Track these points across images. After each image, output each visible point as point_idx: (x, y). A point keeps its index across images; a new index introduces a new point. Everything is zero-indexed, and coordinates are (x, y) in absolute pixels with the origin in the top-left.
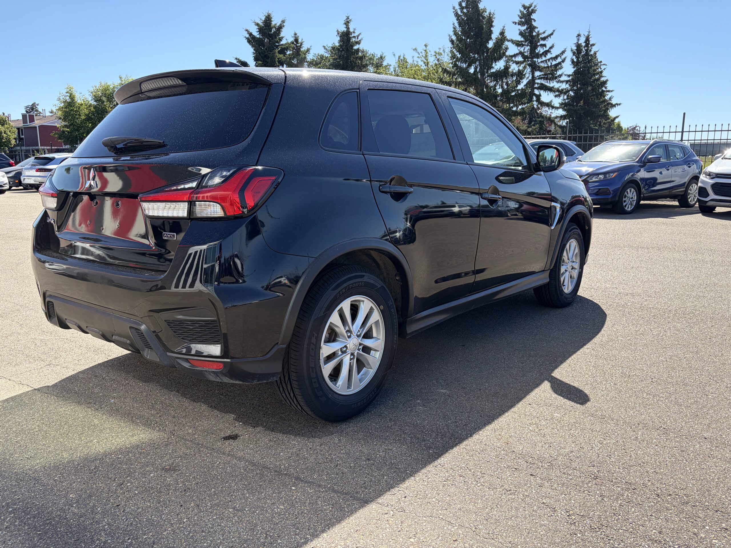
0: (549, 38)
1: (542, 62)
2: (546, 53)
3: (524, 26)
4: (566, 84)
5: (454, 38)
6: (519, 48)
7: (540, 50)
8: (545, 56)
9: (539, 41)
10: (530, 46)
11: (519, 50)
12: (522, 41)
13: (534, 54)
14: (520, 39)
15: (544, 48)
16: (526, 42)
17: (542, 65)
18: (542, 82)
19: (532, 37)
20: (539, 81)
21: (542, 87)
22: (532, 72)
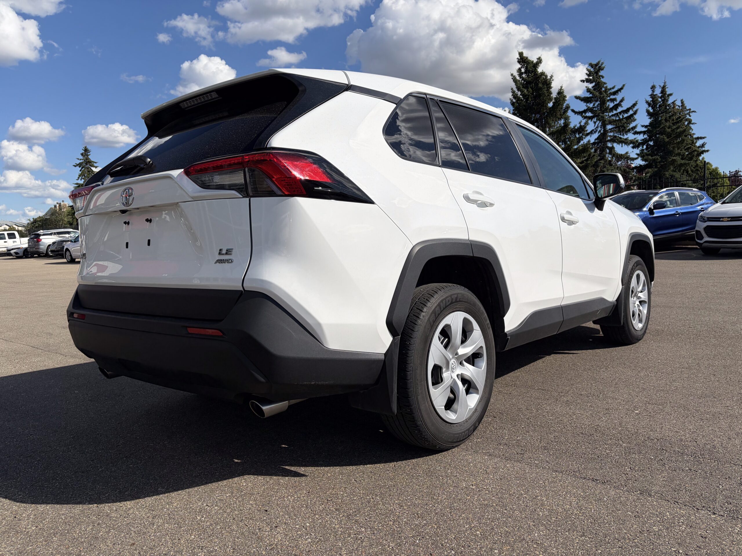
0: (619, 92)
1: (612, 115)
2: (616, 107)
3: (592, 83)
4: (644, 135)
5: (514, 101)
6: (588, 104)
7: (610, 104)
8: (616, 110)
13: (604, 108)
16: (594, 98)
17: (614, 118)
18: (616, 135)
19: (601, 93)
20: (612, 134)
21: (614, 140)
22: (604, 125)
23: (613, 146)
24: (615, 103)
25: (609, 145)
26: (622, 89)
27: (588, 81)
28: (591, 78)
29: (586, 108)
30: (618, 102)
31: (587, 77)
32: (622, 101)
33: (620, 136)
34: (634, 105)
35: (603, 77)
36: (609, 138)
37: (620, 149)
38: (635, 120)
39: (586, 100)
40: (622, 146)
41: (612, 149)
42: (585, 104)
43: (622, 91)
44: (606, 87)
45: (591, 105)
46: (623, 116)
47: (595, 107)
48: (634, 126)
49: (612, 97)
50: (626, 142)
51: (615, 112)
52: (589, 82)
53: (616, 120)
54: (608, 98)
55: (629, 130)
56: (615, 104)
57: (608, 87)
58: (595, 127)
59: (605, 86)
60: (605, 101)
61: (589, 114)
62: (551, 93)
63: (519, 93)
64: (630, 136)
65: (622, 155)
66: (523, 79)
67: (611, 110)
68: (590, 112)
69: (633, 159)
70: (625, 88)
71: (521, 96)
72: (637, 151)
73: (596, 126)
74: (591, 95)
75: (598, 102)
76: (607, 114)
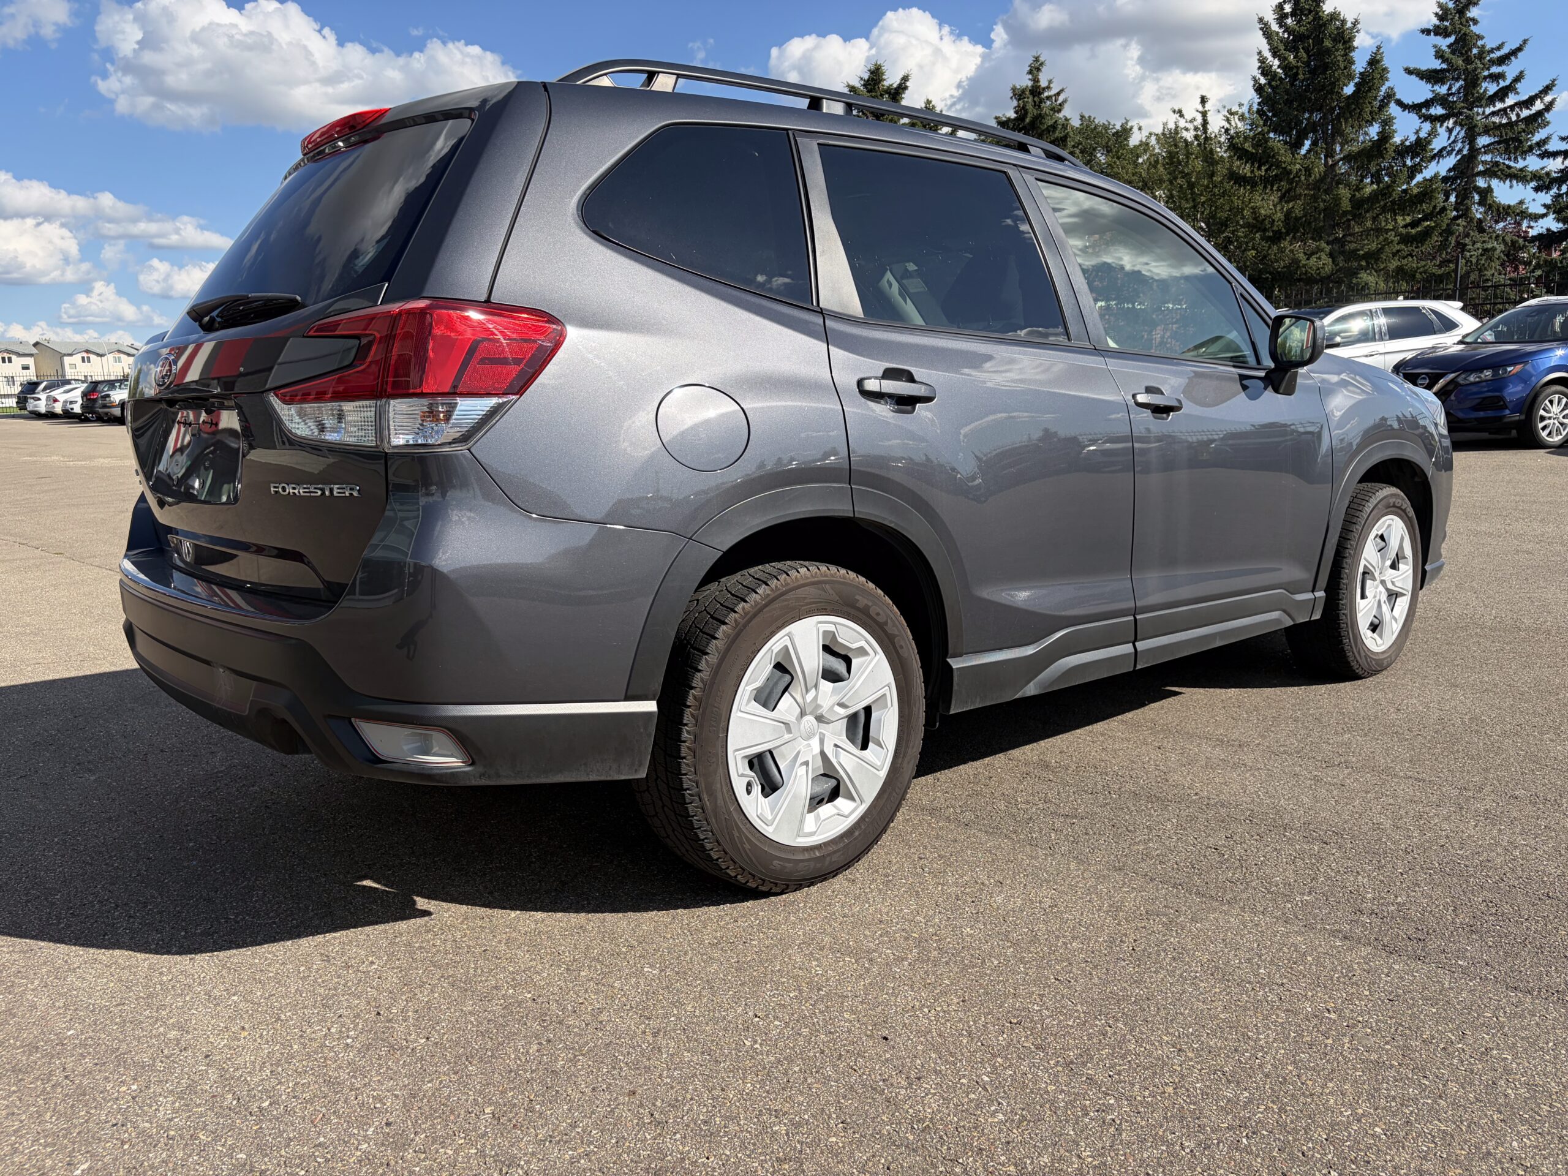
0: (1513, 58)
1: (1493, 114)
3: (1449, 36)
5: (1263, 81)
6: (1436, 87)
7: (1489, 87)
8: (1502, 100)
9: (1486, 68)
10: (1463, 80)
11: (1433, 91)
12: (1442, 71)
13: (1472, 96)
15: (1500, 81)
16: (1453, 71)
17: (1496, 119)
18: (1498, 159)
19: (1468, 60)
20: (1488, 158)
21: (1493, 171)
22: (1471, 137)
23: (1489, 186)
24: (1502, 84)
25: (1481, 183)
26: (1519, 49)
27: (1438, 31)
28: (1447, 24)
29: (1430, 96)
30: (1507, 83)
31: (1437, 23)
32: (1518, 79)
33: (1507, 162)
34: (1547, 89)
35: (1475, 21)
36: (1481, 168)
37: (1505, 193)
38: (1546, 124)
39: (1431, 77)
40: (1511, 187)
41: (1486, 193)
42: (1429, 86)
43: (1520, 55)
44: (1483, 46)
45: (1443, 90)
46: (1518, 115)
47: (1452, 94)
48: (1543, 138)
49: (1495, 70)
50: (1521, 176)
51: (1499, 106)
52: (1440, 34)
53: (1501, 125)
54: (1486, 73)
55: (1531, 148)
56: (1501, 86)
57: (1488, 48)
58: (1450, 142)
59: (1480, 43)
60: (1478, 79)
61: (1437, 110)
62: (1352, 63)
63: (1276, 62)
64: (1533, 163)
65: (1509, 206)
66: (1287, 29)
67: (1492, 100)
68: (1441, 105)
69: (1536, 217)
70: (1527, 48)
71: (1280, 71)
72: (1546, 198)
73: (1452, 138)
74: (1444, 66)
75: (1461, 82)
76: (1480, 110)
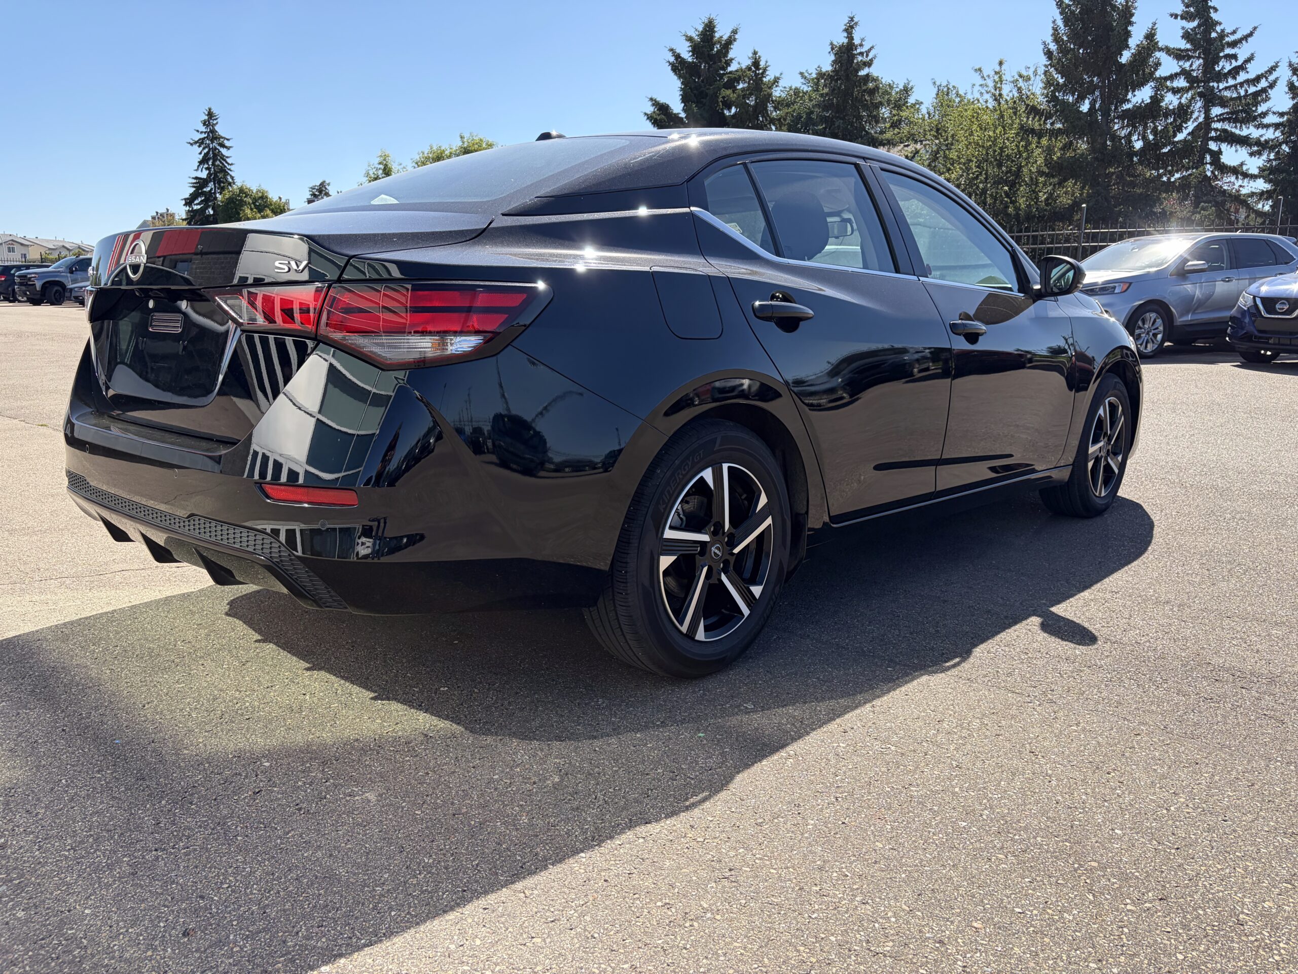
0: (1244, 42)
1: (1226, 88)
2: (1235, 72)
3: (1194, 20)
4: (1275, 130)
5: (1053, 47)
6: (1181, 63)
7: (1225, 66)
8: (1234, 78)
9: (1223, 50)
10: (1203, 58)
11: (1180, 66)
12: (1187, 50)
13: (1210, 73)
14: (1184, 45)
15: (1233, 61)
16: (1195, 51)
17: (1227, 94)
18: (1227, 127)
19: (1208, 42)
20: (1219, 126)
21: (1223, 137)
22: (1207, 107)
23: (1220, 149)
25: (1213, 146)
26: (1251, 34)
27: (1186, 16)
28: (1192, 9)
29: (1178, 70)
30: (1239, 63)
31: (1184, 9)
32: (1248, 60)
33: (1233, 130)
34: (1272, 69)
35: (1216, 10)
36: (1213, 134)
38: (1267, 99)
39: (1179, 55)
40: (1236, 151)
41: (1216, 155)
42: (1175, 61)
43: (1249, 39)
45: (1187, 65)
46: (1246, 91)
47: (1193, 70)
49: (1228, 51)
50: (1244, 141)
51: (1231, 82)
52: (1187, 19)
53: (1232, 99)
54: (1221, 54)
55: (1255, 118)
56: (1234, 65)
57: (1225, 32)
59: (1218, 28)
60: (1215, 58)
62: (1130, 36)
63: (1066, 31)
64: (1254, 131)
65: (1234, 167)
67: (1226, 77)
68: (1183, 78)
70: (1256, 34)
71: (1067, 39)
74: (1189, 46)
